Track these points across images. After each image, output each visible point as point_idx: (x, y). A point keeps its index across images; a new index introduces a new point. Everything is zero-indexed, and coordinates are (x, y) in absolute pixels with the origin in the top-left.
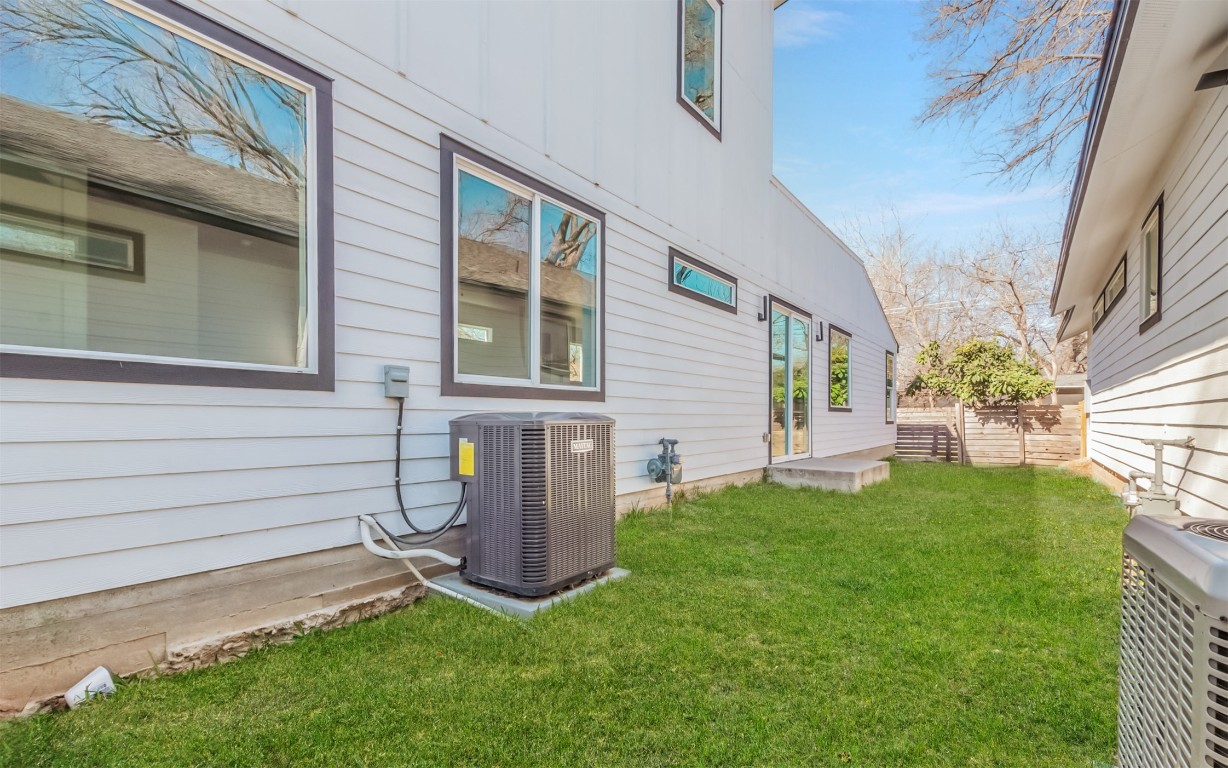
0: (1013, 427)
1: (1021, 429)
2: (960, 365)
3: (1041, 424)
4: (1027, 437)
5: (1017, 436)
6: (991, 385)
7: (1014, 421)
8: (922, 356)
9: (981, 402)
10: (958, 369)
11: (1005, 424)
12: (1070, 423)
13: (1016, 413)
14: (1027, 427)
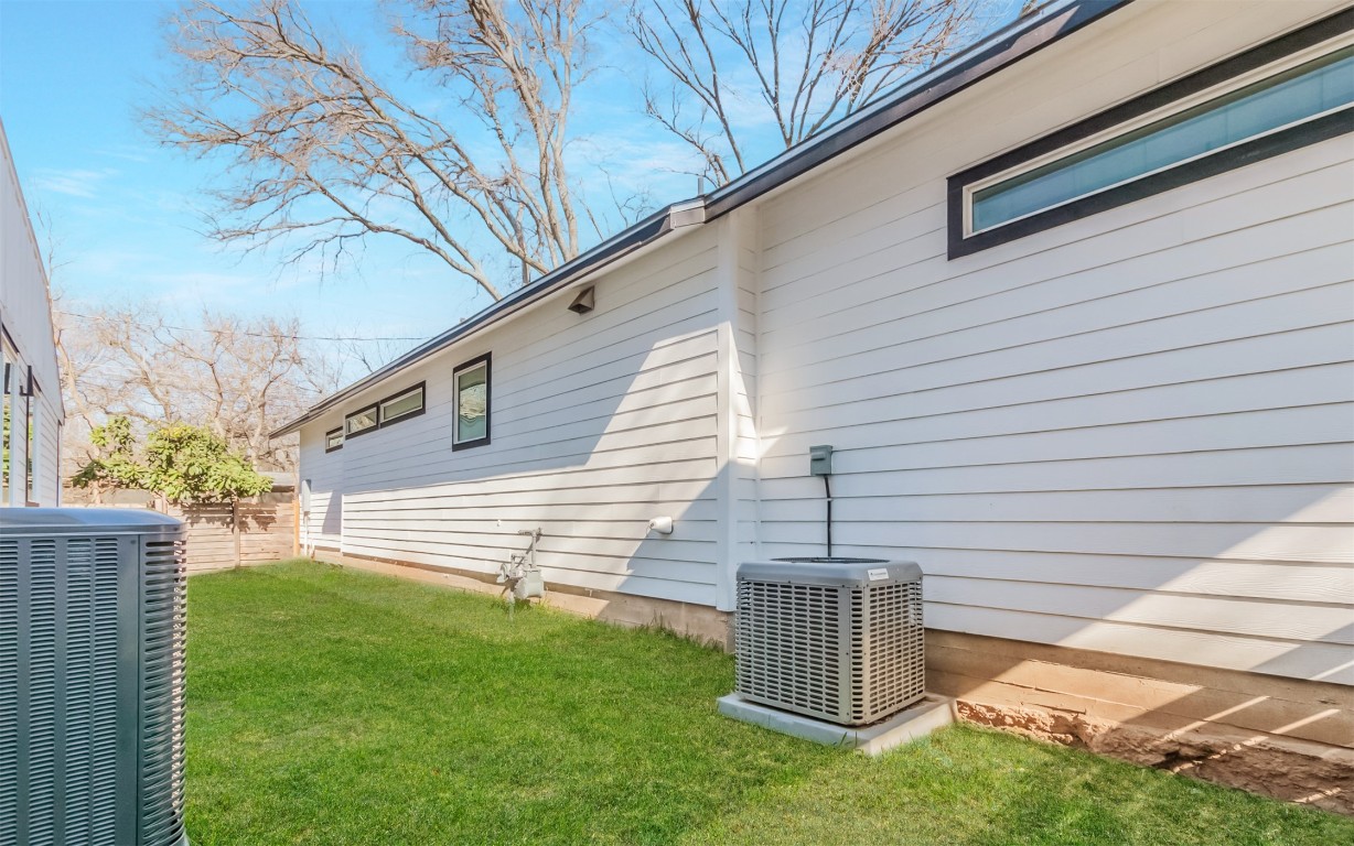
0: (228, 527)
1: (236, 529)
2: (166, 452)
3: (258, 523)
4: (243, 537)
5: (232, 537)
6: (210, 480)
7: (228, 520)
8: (102, 434)
9: (193, 498)
10: (164, 457)
11: (218, 524)
12: (284, 522)
13: (232, 512)
14: (243, 526)
